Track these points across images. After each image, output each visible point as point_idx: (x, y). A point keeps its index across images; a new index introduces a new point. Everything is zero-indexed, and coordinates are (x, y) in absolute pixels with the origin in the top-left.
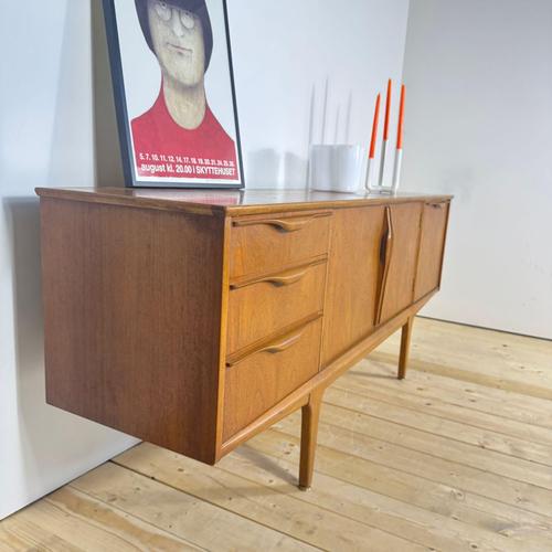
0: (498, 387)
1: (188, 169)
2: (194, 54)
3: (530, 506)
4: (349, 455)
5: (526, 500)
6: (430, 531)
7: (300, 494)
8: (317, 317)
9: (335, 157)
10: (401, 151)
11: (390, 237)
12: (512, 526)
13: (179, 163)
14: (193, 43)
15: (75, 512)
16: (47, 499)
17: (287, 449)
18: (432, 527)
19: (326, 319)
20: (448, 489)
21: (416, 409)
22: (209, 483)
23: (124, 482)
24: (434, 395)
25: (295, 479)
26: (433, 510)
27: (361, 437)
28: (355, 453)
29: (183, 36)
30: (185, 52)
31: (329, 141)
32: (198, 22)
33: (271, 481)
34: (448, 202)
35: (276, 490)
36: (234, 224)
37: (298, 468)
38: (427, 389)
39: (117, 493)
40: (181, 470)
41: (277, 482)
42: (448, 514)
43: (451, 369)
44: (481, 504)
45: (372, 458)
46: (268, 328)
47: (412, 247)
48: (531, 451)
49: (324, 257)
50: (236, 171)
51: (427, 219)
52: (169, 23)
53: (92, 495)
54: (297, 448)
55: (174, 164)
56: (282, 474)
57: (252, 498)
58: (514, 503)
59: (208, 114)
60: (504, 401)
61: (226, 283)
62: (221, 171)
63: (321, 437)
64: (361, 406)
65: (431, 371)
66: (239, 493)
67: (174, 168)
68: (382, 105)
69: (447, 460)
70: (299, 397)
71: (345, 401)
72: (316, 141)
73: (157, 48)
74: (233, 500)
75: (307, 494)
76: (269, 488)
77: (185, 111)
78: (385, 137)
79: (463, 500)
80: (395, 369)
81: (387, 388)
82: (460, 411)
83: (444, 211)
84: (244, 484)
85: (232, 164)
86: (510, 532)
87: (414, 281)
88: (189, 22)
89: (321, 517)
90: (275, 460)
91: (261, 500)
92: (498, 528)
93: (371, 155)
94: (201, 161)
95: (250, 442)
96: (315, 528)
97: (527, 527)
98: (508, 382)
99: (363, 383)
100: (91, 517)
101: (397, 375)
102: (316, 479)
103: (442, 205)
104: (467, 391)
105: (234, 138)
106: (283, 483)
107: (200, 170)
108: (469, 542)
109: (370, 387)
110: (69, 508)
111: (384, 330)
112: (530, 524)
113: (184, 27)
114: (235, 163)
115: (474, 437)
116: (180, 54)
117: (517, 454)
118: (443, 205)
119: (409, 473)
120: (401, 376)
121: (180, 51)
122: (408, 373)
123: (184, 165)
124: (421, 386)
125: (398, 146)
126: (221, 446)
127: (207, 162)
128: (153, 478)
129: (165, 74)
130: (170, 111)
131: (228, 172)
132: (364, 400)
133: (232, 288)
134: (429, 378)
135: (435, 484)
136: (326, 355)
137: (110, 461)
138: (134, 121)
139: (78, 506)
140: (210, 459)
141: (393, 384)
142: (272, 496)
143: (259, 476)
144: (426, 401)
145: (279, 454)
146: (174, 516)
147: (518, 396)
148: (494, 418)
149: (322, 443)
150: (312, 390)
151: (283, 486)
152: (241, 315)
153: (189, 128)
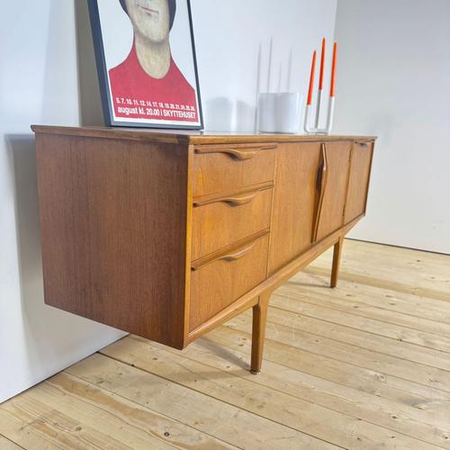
0: (413, 293)
1: (157, 112)
2: (161, 15)
3: (440, 385)
4: (291, 346)
5: (436, 381)
6: (358, 405)
7: (252, 377)
8: (265, 233)
9: (279, 103)
10: (333, 98)
11: (325, 169)
12: (425, 401)
13: (149, 107)
14: (159, 6)
15: (70, 391)
16: (47, 382)
17: (241, 343)
18: (360, 403)
19: (272, 235)
20: (372, 373)
21: (346, 311)
22: (178, 369)
23: (110, 368)
24: (359, 300)
25: (248, 366)
26: (361, 389)
27: (301, 333)
28: (297, 345)
30: (153, 14)
31: (273, 90)
33: (228, 367)
34: (372, 141)
35: (232, 374)
36: (196, 151)
37: (250, 356)
38: (354, 296)
39: (104, 377)
40: (156, 359)
41: (233, 367)
42: (373, 392)
43: (374, 280)
44: (399, 385)
45: (309, 349)
46: (225, 240)
47: (343, 179)
48: (441, 343)
49: (271, 183)
50: (196, 115)
51: (355, 155)
53: (87, 378)
54: (249, 342)
55: (145, 108)
56: (237, 361)
57: (213, 380)
58: (427, 383)
59: (173, 66)
60: (418, 305)
61: (190, 201)
62: (184, 115)
63: (269, 333)
64: (300, 309)
65: (358, 282)
66: (202, 376)
67: (145, 111)
68: (318, 61)
69: (371, 351)
70: (251, 298)
71: (287, 305)
72: (263, 90)
74: (198, 382)
75: (258, 377)
76: (227, 372)
77: (153, 63)
78: (320, 88)
79: (385, 382)
80: (328, 280)
81: (321, 294)
82: (382, 313)
83: (369, 149)
84: (207, 369)
85: (193, 108)
86: (423, 406)
89: (269, 395)
90: (230, 350)
91: (221, 382)
92: (414, 403)
93: (309, 102)
94: (167, 105)
96: (264, 403)
97: (438, 402)
98: (421, 289)
99: (305, 291)
100: (83, 396)
101: (329, 285)
102: (264, 365)
103: (367, 144)
104: (388, 296)
106: (239, 368)
107: (167, 114)
108: (390, 414)
109: (308, 294)
110: (65, 389)
111: (319, 246)
112: (440, 400)
114: (195, 108)
115: (395, 333)
116: (149, 15)
117: (429, 345)
118: (369, 144)
119: (340, 361)
120: (333, 285)
121: (149, 12)
122: (339, 283)
123: (153, 108)
124: (349, 293)
125: (331, 95)
126: (188, 334)
127: (172, 106)
128: (133, 366)
129: (136, 32)
130: (141, 62)
131: (190, 115)
132: (303, 305)
133: (195, 205)
134: (356, 287)
136: (272, 265)
138: (111, 71)
139: (72, 387)
141: (327, 292)
142: (229, 379)
143: (219, 363)
144: (354, 305)
145: (234, 346)
146: (150, 395)
147: (429, 300)
148: (411, 317)
149: (269, 337)
150: (262, 294)
151: (238, 371)
152: (203, 233)
153: (158, 77)
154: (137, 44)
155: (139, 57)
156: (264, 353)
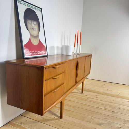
0: (102, 94)
1: (36, 53)
2: (37, 30)
3: (107, 120)
5: (106, 118)
6: (87, 126)
7: (61, 120)
8: (63, 84)
9: (67, 48)
11: (78, 65)
12: (103, 124)
13: (34, 53)
14: (36, 27)
15: (13, 126)
16: (7, 124)
17: (58, 110)
18: (87, 125)
19: (65, 83)
20: (91, 117)
21: (85, 100)
22: (42, 119)
23: (24, 119)
24: (89, 97)
25: (59, 117)
26: (88, 122)
27: (73, 107)
28: (72, 110)
29: (34, 26)
30: (34, 29)
31: (66, 45)
32: (37, 23)
34: (91, 55)
35: (55, 119)
37: (60, 114)
38: (87, 96)
39: (22, 122)
40: (36, 116)
41: (56, 117)
42: (90, 122)
43: (93, 91)
44: (97, 120)
45: (75, 111)
46: (53, 87)
47: (83, 66)
48: (108, 108)
49: (64, 71)
50: (46, 53)
51: (86, 59)
52: (31, 24)
53: (17, 122)
54: (60, 110)
55: (33, 53)
56: (57, 116)
57: (50, 121)
58: (104, 119)
60: (103, 97)
61: (44, 80)
64: (74, 100)
65: (89, 91)
66: (48, 120)
67: (33, 54)
69: (91, 111)
70: (60, 100)
71: (70, 99)
72: (63, 45)
73: (29, 29)
74: (47, 122)
77: (35, 41)
78: (77, 42)
79: (94, 119)
80: (81, 91)
81: (79, 95)
82: (94, 100)
83: (90, 57)
84: (49, 118)
86: (102, 125)
87: (84, 72)
88: (35, 23)
89: (65, 124)
90: (55, 113)
91: (52, 121)
92: (100, 124)
93: (75, 46)
94: (38, 51)
95: (51, 110)
96: (63, 127)
97: (106, 124)
98: (105, 93)
99: (74, 95)
100: (17, 127)
102: (64, 116)
104: (96, 95)
105: (45, 46)
107: (38, 53)
108: (94, 128)
109: (76, 96)
110: (12, 126)
111: (78, 84)
113: (34, 24)
114: (46, 51)
115: (97, 106)
116: (34, 30)
117: (105, 109)
119: (83, 114)
120: (82, 93)
121: (33, 29)
122: (84, 92)
123: (35, 53)
124: (86, 95)
125: (80, 45)
126: (44, 112)
127: (40, 51)
128: (30, 118)
130: (32, 42)
131: (44, 53)
132: (74, 99)
133: (45, 81)
134: (88, 93)
135: (88, 116)
136: (65, 91)
137: (20, 115)
139: (14, 125)
140: (42, 115)
141: (81, 95)
142: (55, 121)
143: (52, 116)
144: (87, 98)
145: (56, 111)
146: (34, 126)
147: (106, 96)
148: (101, 101)
149: (65, 108)
150: (63, 99)
151: (57, 118)
152: (47, 86)
153: (36, 45)
154: (31, 38)
155: (31, 41)
156: (64, 113)
